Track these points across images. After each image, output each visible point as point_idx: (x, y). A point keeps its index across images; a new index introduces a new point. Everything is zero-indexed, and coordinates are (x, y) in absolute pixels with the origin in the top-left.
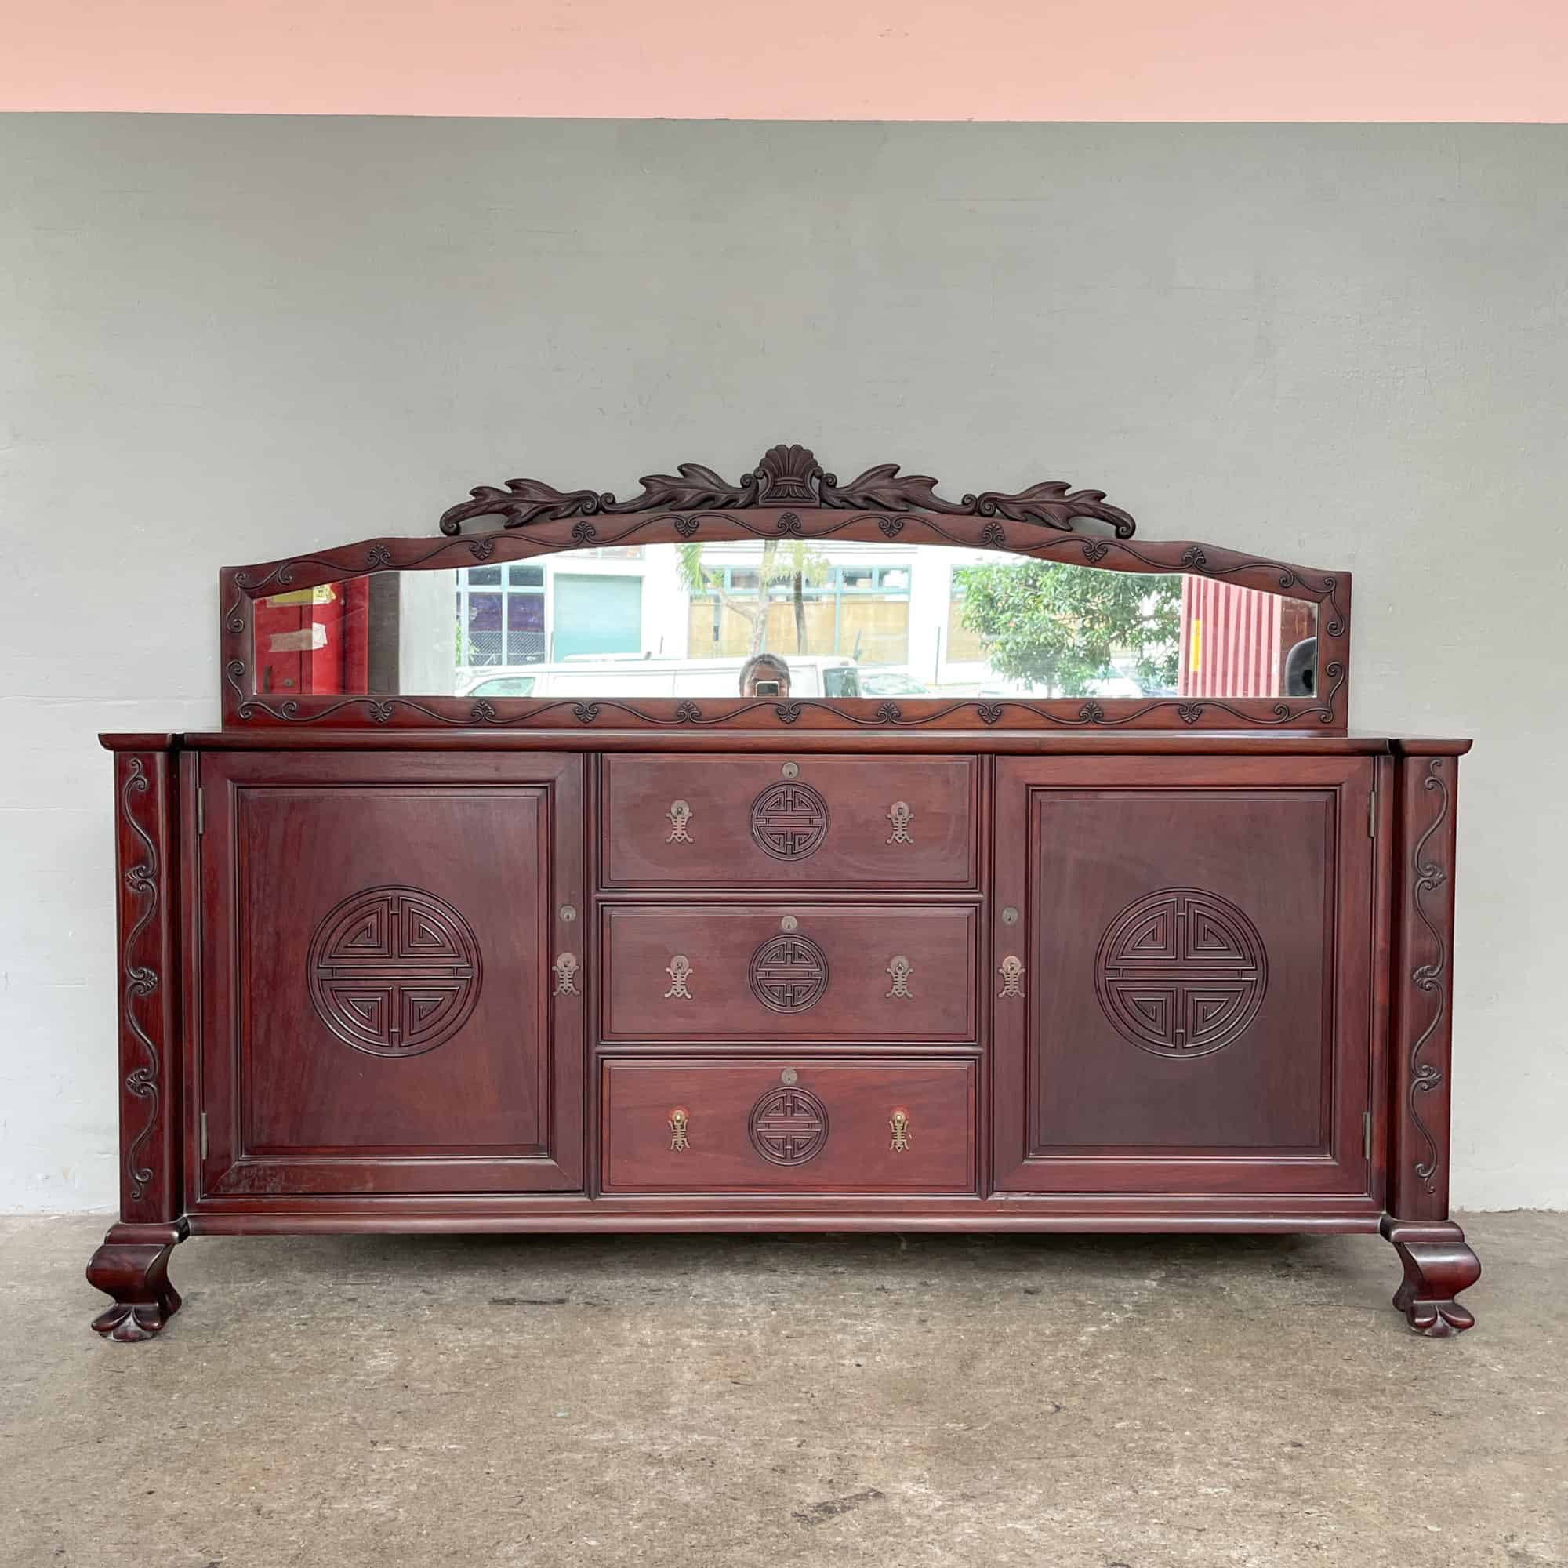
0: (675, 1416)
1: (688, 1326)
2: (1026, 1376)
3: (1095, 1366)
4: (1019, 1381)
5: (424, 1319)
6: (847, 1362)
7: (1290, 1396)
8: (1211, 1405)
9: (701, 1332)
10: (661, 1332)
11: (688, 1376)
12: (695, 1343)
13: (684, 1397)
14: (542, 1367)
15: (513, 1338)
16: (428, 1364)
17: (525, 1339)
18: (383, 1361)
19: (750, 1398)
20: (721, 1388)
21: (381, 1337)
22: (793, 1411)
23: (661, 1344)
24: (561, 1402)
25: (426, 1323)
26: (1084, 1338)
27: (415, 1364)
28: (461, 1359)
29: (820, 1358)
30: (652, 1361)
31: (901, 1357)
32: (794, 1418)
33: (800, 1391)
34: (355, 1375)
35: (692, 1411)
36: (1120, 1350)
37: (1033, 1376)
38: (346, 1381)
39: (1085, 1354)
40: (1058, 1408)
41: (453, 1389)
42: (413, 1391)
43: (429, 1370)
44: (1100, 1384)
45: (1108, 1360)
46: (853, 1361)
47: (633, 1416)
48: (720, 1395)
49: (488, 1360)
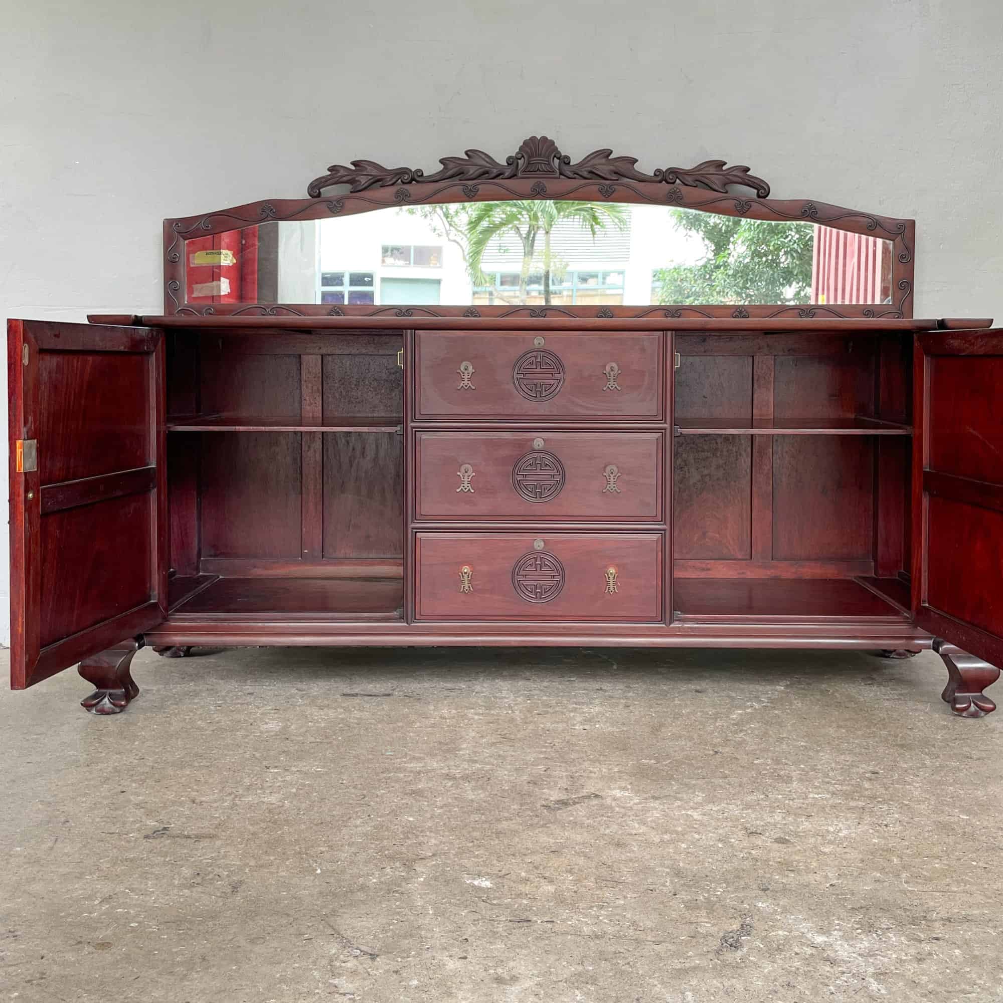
0: (464, 755)
1: (473, 708)
2: (695, 736)
3: (741, 731)
4: (691, 739)
5: (298, 704)
6: (577, 728)
7: (871, 747)
8: (818, 751)
9: (481, 712)
10: (454, 711)
11: (473, 734)
12: (476, 717)
13: (469, 745)
14: (376, 729)
15: (357, 714)
16: (301, 727)
17: (366, 715)
18: (273, 726)
19: (513, 746)
20: (495, 741)
21: (269, 713)
22: (541, 752)
23: (454, 717)
24: (389, 747)
25: (299, 706)
26: (734, 716)
27: (293, 727)
28: (323, 725)
29: (560, 725)
30: (448, 726)
31: (612, 725)
32: (542, 756)
33: (546, 743)
34: (254, 732)
35: (475, 752)
36: (758, 722)
37: (700, 736)
38: (247, 736)
39: (733, 724)
40: (716, 752)
41: (318, 740)
42: (292, 741)
43: (302, 730)
44: (745, 740)
45: (751, 727)
46: (581, 727)
47: (436, 754)
48: (493, 744)
49: (340, 726)
